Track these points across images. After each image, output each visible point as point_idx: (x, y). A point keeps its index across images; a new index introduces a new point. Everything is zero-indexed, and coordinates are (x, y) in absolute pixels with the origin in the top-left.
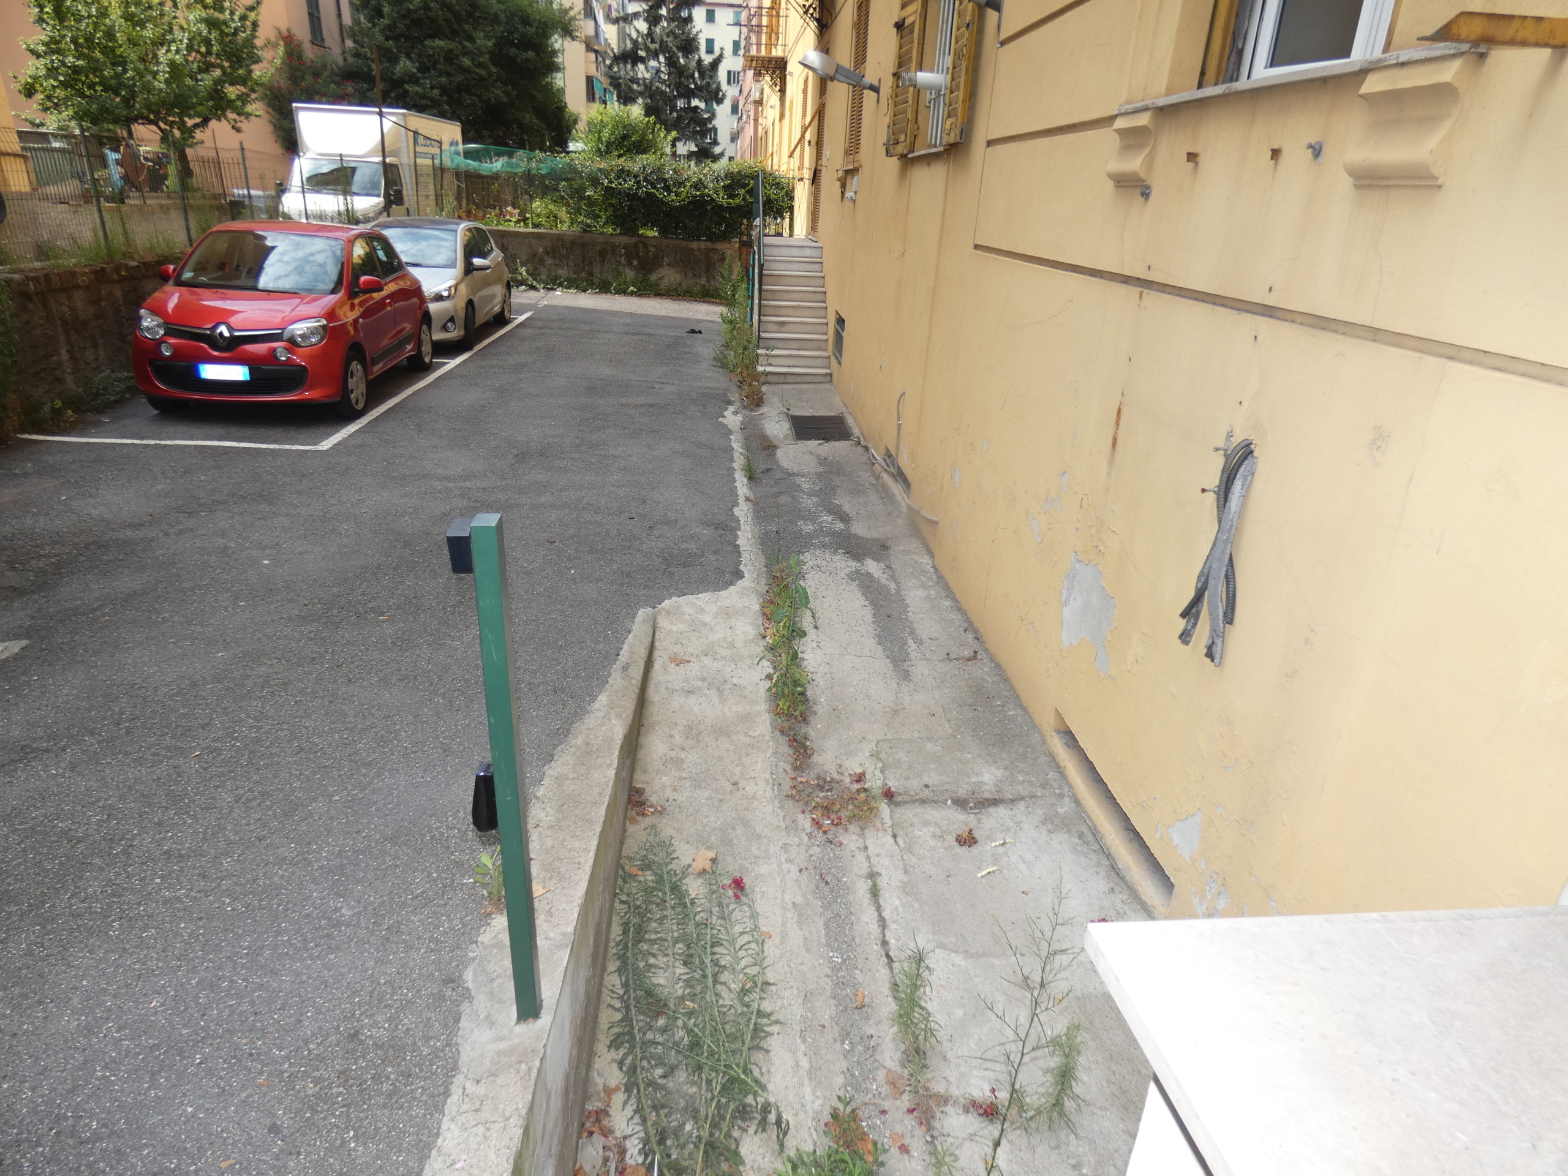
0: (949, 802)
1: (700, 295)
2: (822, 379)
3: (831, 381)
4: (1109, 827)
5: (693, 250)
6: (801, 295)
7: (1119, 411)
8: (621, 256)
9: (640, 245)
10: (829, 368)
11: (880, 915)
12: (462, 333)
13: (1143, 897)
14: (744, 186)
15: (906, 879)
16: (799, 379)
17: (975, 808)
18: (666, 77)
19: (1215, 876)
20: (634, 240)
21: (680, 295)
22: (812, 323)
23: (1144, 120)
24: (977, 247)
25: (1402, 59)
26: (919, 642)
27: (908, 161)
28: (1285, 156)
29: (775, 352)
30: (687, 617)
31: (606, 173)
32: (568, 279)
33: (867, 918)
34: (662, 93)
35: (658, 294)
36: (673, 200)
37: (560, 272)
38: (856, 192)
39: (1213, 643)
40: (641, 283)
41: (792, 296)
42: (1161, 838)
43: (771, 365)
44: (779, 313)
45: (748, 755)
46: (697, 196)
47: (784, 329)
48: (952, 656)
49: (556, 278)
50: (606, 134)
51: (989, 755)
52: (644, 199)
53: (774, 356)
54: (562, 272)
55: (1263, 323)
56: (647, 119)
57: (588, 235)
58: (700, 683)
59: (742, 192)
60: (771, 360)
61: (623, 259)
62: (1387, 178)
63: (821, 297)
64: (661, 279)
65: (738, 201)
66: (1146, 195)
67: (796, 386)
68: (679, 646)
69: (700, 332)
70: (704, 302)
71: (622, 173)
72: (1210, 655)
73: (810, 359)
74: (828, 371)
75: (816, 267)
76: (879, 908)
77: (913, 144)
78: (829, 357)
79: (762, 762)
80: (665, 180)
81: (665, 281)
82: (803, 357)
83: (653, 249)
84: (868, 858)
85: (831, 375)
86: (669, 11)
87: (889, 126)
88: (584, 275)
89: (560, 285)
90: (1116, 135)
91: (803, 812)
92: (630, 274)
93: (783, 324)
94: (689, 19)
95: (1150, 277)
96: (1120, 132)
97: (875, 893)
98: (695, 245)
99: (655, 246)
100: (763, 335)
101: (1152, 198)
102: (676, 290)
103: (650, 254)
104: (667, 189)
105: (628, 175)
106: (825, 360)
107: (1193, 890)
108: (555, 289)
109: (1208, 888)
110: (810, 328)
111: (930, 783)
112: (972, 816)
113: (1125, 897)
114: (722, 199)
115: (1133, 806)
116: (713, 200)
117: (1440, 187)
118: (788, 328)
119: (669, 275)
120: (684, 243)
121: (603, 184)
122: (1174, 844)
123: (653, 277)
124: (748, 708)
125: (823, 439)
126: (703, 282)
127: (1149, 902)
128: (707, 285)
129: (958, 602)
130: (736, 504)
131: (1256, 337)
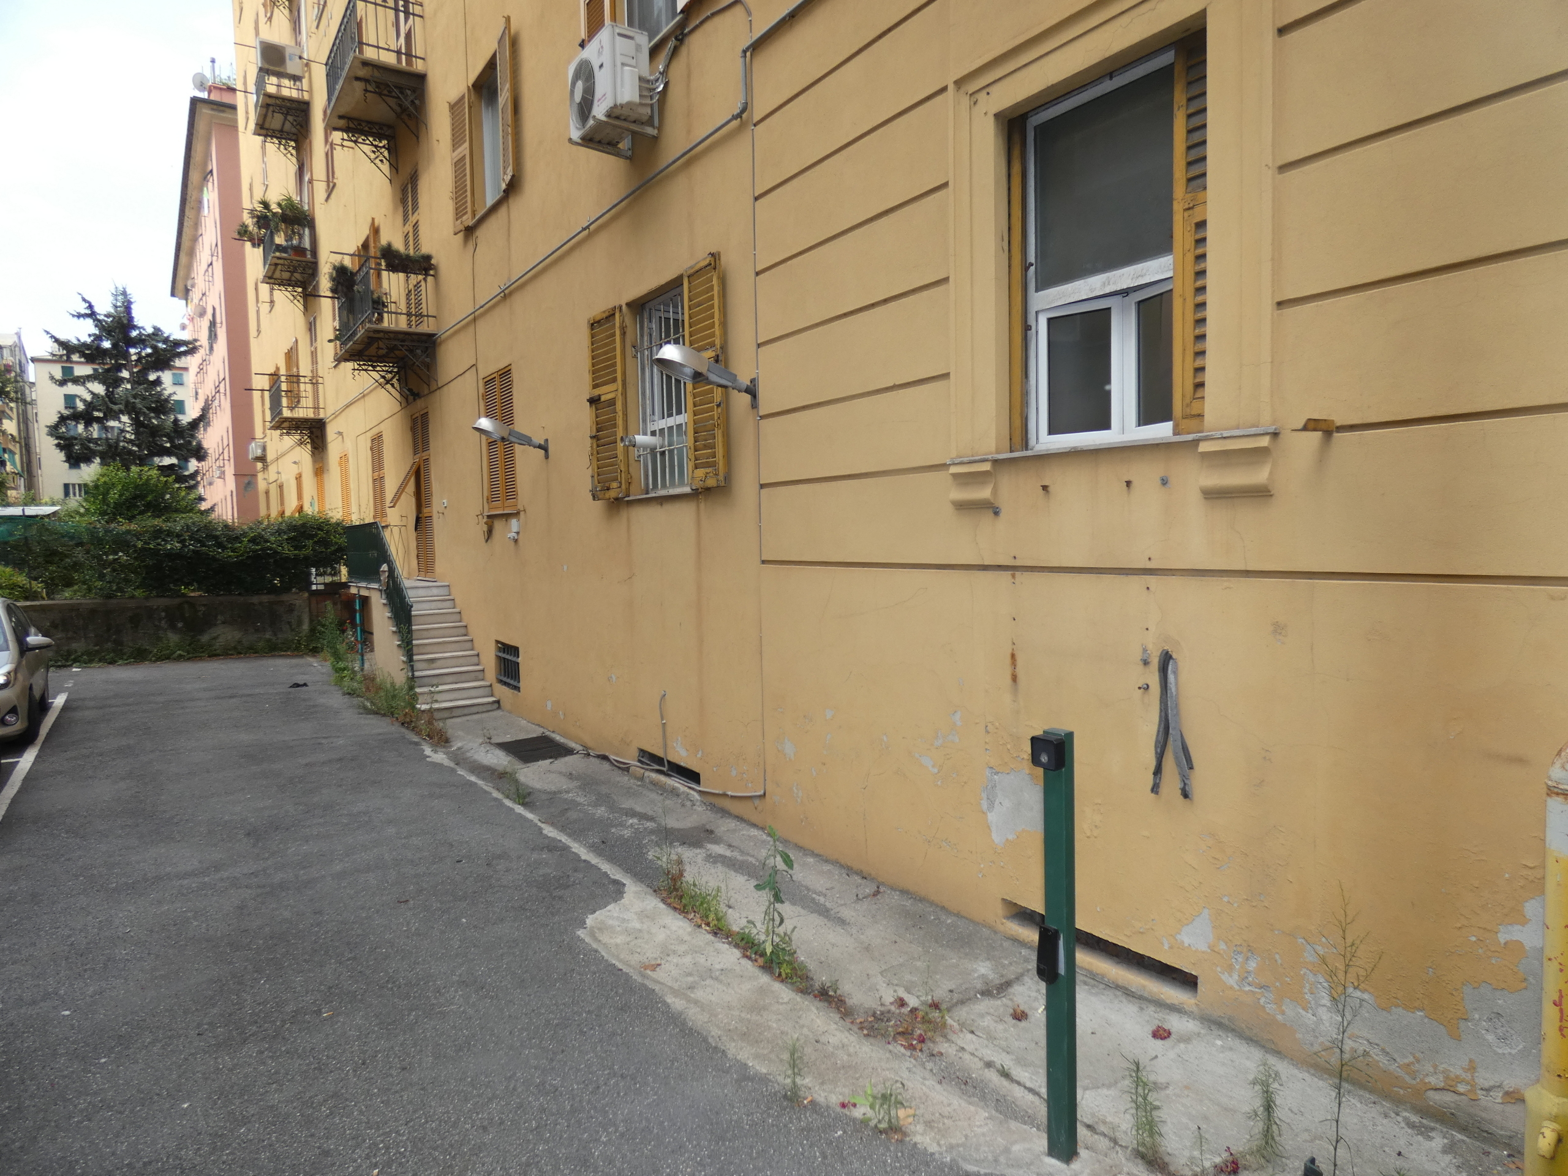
0: (978, 996)
1: (266, 650)
2: (489, 707)
3: (499, 708)
4: (1105, 965)
5: (253, 604)
6: (441, 632)
7: (1013, 656)
8: (160, 620)
9: (186, 606)
10: (492, 695)
11: (1025, 1087)
12: (25, 724)
13: (1168, 1002)
14: (311, 537)
15: (1014, 1057)
16: (466, 711)
17: (998, 993)
18: (133, 437)
19: (1239, 949)
20: (177, 601)
21: (241, 653)
22: (463, 656)
23: (986, 467)
24: (763, 562)
25: (1224, 435)
26: (820, 894)
27: (618, 504)
28: (1134, 484)
29: (441, 688)
30: (619, 929)
31: (138, 535)
32: (88, 653)
33: (1018, 1092)
34: (130, 452)
35: (213, 655)
36: (230, 556)
37: (74, 646)
38: (518, 533)
39: (1185, 784)
40: (189, 645)
41: (432, 633)
42: (1171, 948)
43: (436, 701)
44: (424, 651)
45: (799, 1017)
46: (257, 550)
47: (434, 665)
48: (860, 896)
49: (69, 653)
50: (114, 495)
51: (966, 954)
52: (190, 558)
53: (440, 692)
54: (78, 646)
55: (1152, 580)
56: (163, 479)
57: (114, 601)
58: (690, 979)
59: (310, 543)
60: (436, 697)
61: (163, 622)
62: (1232, 493)
63: (463, 631)
64: (215, 638)
65: (304, 552)
66: (996, 513)
67: (468, 718)
68: (637, 955)
69: (305, 685)
70: (273, 656)
71: (157, 533)
72: (1185, 795)
73: (472, 690)
74: (494, 699)
75: (448, 604)
76: (1019, 1083)
77: (628, 489)
78: (491, 686)
79: (817, 1017)
80: (216, 538)
81: (220, 640)
82: (464, 689)
83: (203, 608)
84: (973, 1054)
85: (498, 702)
86: (132, 373)
87: (593, 477)
88: (109, 645)
89: (75, 661)
90: (950, 477)
91: (889, 1043)
92: (173, 638)
93: (432, 660)
94: (158, 382)
95: (1018, 563)
96: (955, 476)
97: (1005, 1074)
98: (255, 599)
99: (204, 605)
100: (417, 674)
101: (1001, 514)
102: (235, 648)
103: (200, 614)
104: (220, 545)
105: (168, 535)
106: (487, 689)
107: (1219, 969)
108: (71, 666)
109: (1234, 960)
110: (461, 661)
111: (953, 987)
112: (1004, 999)
113: (1153, 1009)
114: (287, 550)
115: (1129, 937)
116: (276, 552)
117: (1271, 496)
118: (438, 664)
119: (225, 634)
120: (242, 599)
121: (134, 546)
122: (1187, 945)
123: (205, 638)
124: (755, 983)
125: (551, 758)
126: (267, 636)
127: (1176, 1002)
128: (274, 638)
129: (820, 856)
130: (540, 829)
131: (1148, 588)
